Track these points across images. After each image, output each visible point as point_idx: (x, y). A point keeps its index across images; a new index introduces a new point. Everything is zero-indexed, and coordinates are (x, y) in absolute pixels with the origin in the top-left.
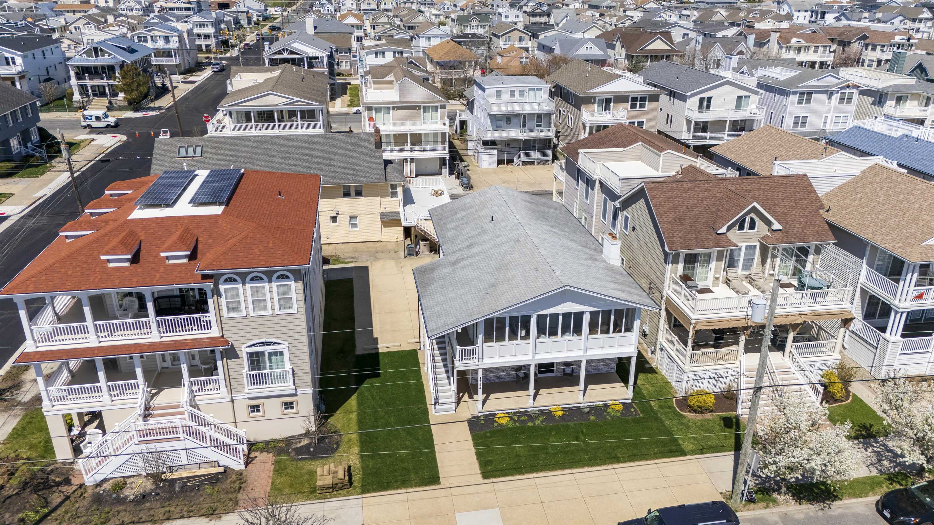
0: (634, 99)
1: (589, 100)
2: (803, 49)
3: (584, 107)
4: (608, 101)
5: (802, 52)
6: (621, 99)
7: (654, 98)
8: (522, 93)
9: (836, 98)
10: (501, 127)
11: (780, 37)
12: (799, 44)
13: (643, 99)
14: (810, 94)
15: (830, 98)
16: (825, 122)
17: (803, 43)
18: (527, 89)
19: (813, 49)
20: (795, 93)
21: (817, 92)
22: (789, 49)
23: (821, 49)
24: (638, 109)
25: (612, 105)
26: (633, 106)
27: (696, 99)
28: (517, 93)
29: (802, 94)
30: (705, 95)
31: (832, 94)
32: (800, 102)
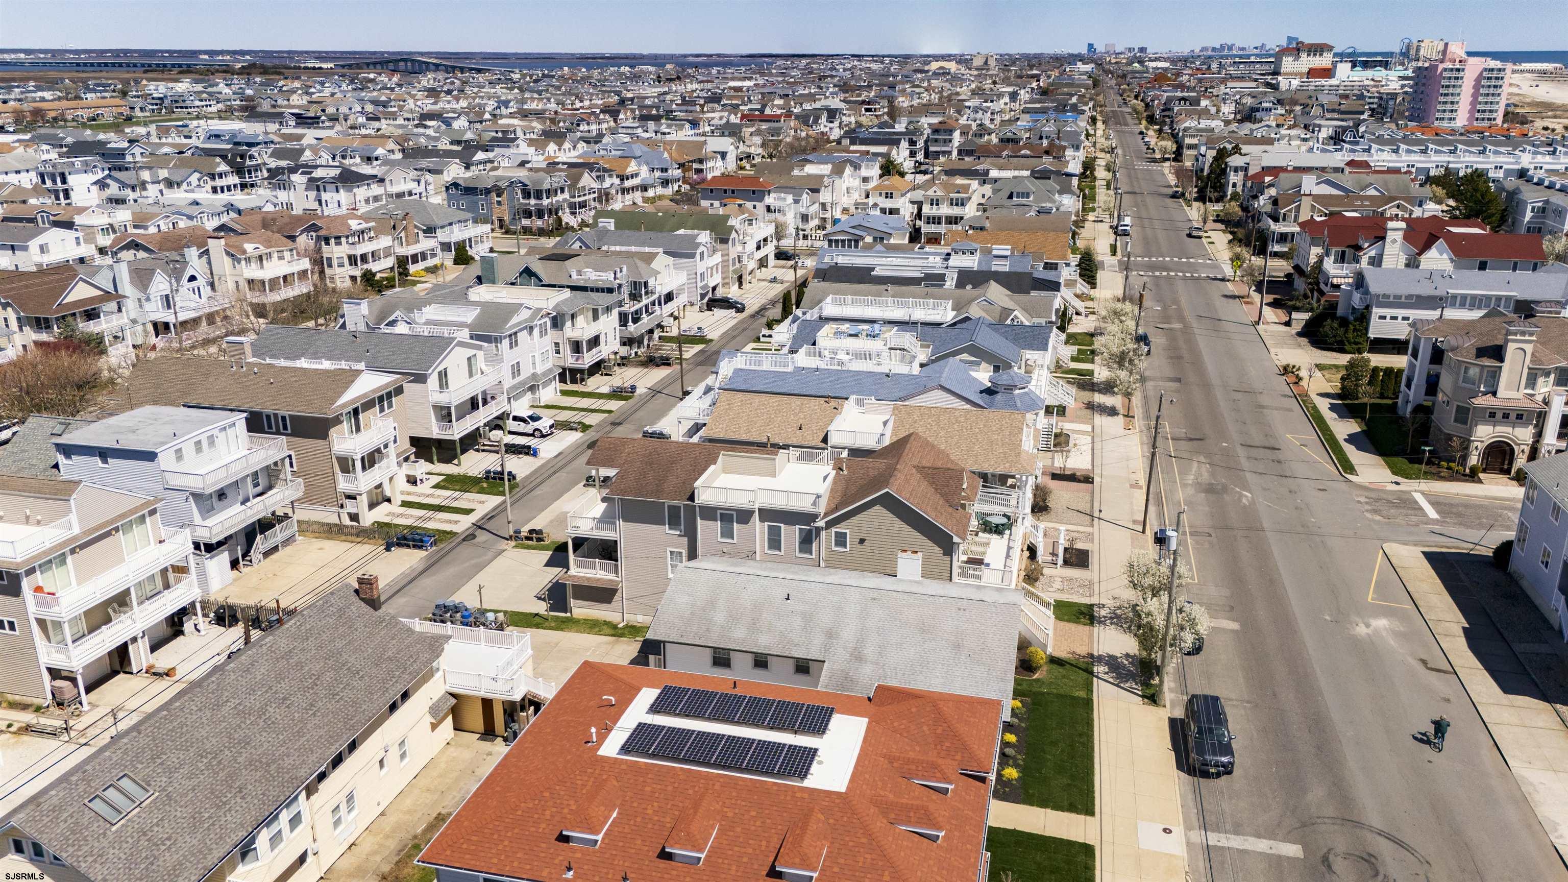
0: (381, 399)
1: (337, 421)
2: (264, 258)
3: (333, 432)
4: (356, 412)
5: (265, 262)
6: (369, 405)
7: (399, 391)
8: (211, 440)
9: (536, 331)
10: (213, 509)
11: (226, 244)
12: (258, 253)
13: (389, 395)
14: (516, 333)
15: (531, 333)
16: (534, 363)
17: (263, 250)
18: (216, 432)
19: (275, 255)
20: (505, 337)
21: (521, 330)
22: (248, 260)
23: (287, 255)
24: (387, 411)
25: (361, 416)
26: (382, 410)
27: (435, 375)
28: (205, 444)
29: (510, 336)
30: (441, 368)
31: (531, 328)
32: (511, 347)
